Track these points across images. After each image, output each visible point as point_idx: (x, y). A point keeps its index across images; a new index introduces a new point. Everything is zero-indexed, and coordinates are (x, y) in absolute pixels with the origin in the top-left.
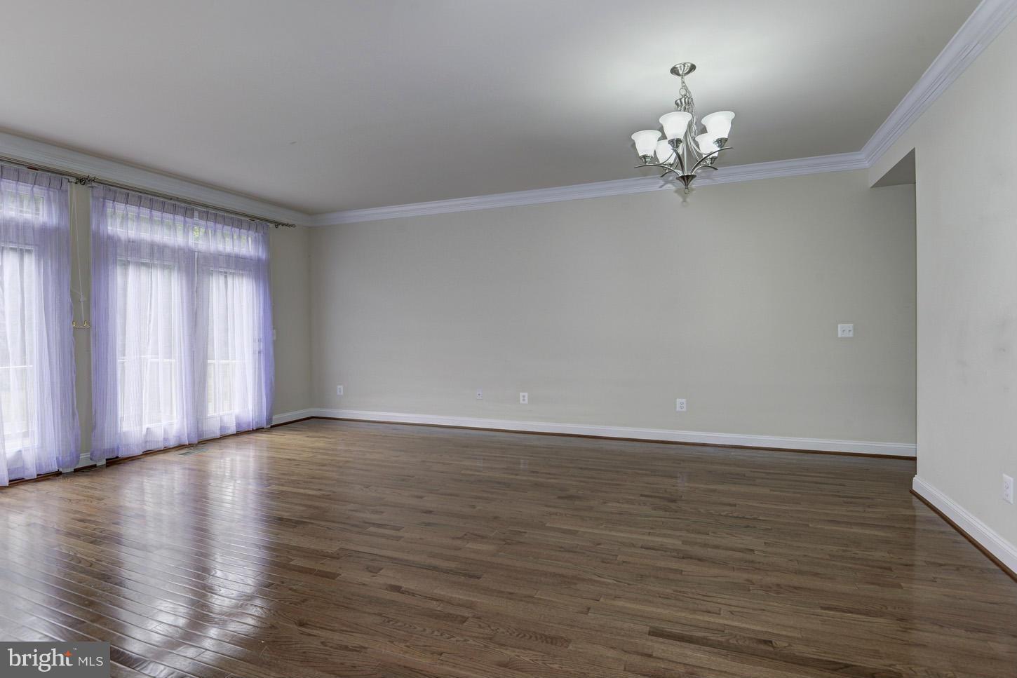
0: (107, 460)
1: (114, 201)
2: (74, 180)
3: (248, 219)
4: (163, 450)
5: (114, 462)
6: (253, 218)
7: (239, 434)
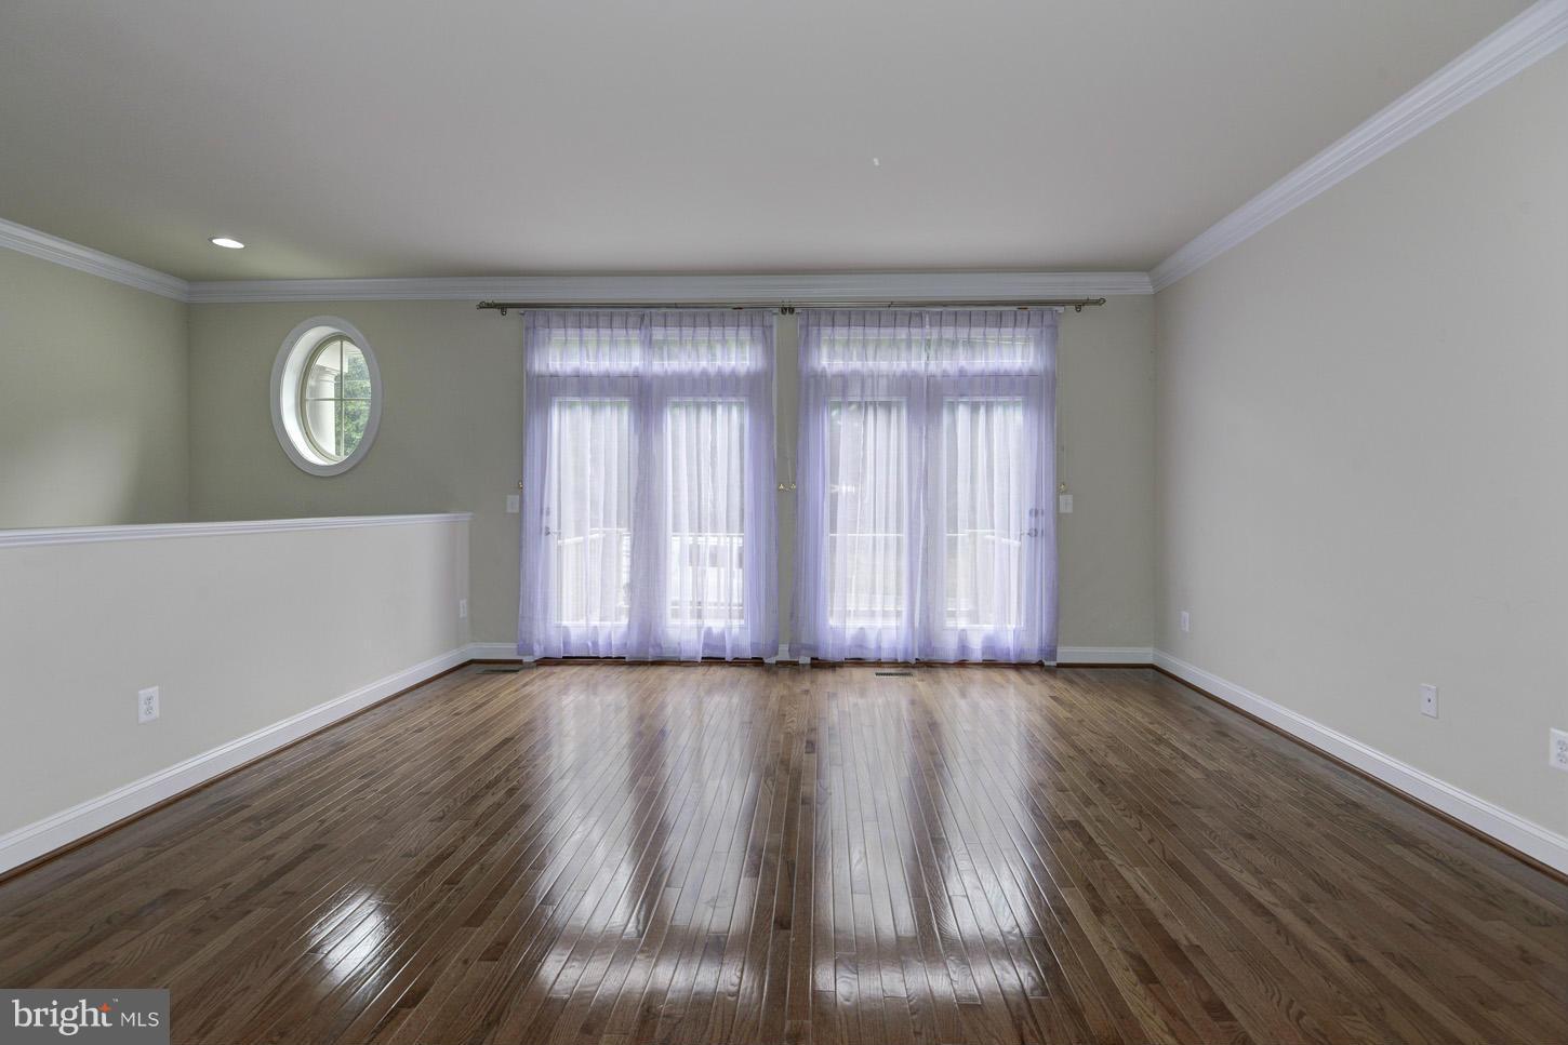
0: (812, 659)
1: (833, 326)
2: (777, 310)
3: (1015, 308)
4: (874, 663)
5: (819, 664)
6: (1023, 305)
7: (989, 664)
